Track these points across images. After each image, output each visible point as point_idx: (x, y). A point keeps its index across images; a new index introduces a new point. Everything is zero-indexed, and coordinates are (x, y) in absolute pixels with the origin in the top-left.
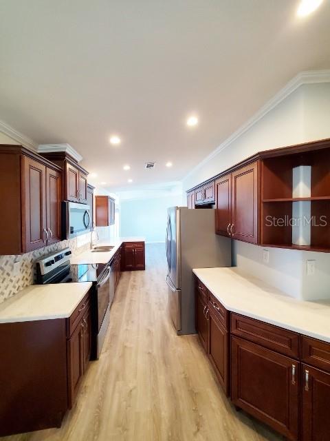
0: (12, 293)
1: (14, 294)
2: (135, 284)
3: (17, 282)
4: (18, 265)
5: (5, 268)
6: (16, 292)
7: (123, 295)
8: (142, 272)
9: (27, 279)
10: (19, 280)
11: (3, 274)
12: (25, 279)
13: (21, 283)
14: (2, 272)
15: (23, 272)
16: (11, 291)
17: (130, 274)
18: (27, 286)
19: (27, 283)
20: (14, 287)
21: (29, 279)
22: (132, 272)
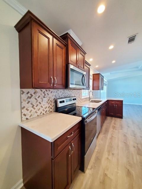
0: (42, 113)
1: (43, 114)
2: (115, 125)
3: (46, 108)
4: (45, 100)
5: (38, 99)
6: (45, 113)
7: (107, 131)
8: (120, 119)
9: (51, 108)
10: (46, 107)
11: (36, 102)
12: (50, 107)
13: (47, 109)
14: (36, 101)
15: (49, 104)
16: (42, 112)
17: (112, 119)
18: (51, 111)
19: (51, 110)
20: (44, 110)
21: (53, 108)
22: (114, 118)
